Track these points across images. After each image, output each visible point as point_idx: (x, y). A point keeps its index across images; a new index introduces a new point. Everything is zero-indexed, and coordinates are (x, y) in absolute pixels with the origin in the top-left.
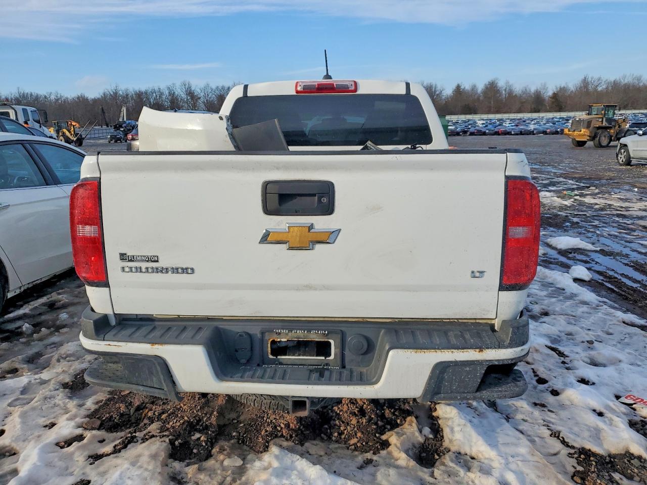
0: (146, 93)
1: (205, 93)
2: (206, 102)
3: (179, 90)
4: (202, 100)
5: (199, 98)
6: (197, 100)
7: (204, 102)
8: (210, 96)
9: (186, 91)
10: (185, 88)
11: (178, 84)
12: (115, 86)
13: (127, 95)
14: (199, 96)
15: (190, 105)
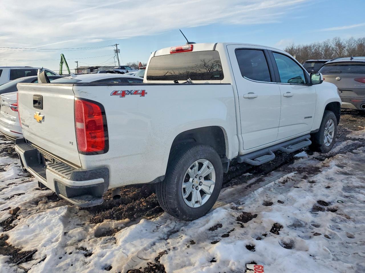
0: (310, 47)
1: (349, 44)
2: (349, 49)
3: (331, 43)
4: (347, 48)
5: (344, 47)
6: (343, 49)
7: (348, 50)
8: (352, 45)
9: (336, 43)
10: (336, 42)
11: (331, 39)
12: (292, 44)
13: (299, 49)
14: (345, 46)
15: (338, 52)
